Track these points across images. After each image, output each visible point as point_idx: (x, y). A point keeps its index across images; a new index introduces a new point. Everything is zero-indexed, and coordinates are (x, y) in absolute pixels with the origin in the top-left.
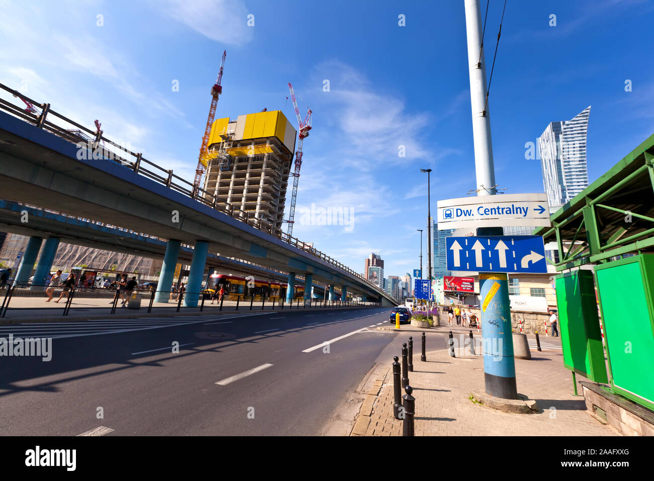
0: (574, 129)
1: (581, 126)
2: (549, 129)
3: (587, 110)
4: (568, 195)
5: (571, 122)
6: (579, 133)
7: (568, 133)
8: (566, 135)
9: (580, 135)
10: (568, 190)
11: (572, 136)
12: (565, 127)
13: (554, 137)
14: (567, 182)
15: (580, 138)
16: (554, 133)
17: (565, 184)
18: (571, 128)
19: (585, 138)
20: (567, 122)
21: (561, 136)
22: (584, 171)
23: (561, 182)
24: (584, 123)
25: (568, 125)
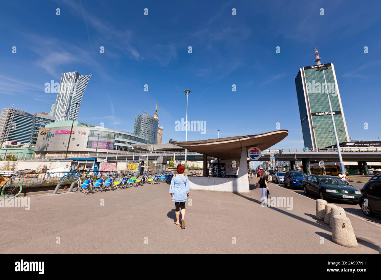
0: (84, 80)
1: (86, 81)
2: (73, 73)
3: (91, 75)
4: (71, 108)
5: (84, 77)
6: (84, 83)
7: (81, 81)
8: (80, 81)
9: (85, 84)
10: (72, 106)
11: (82, 83)
12: (81, 77)
13: (75, 79)
14: (73, 103)
15: (84, 86)
16: (75, 77)
17: (71, 103)
18: (83, 79)
19: (86, 87)
20: (82, 76)
21: (78, 80)
22: (80, 100)
23: (70, 102)
24: (88, 80)
25: (82, 77)
